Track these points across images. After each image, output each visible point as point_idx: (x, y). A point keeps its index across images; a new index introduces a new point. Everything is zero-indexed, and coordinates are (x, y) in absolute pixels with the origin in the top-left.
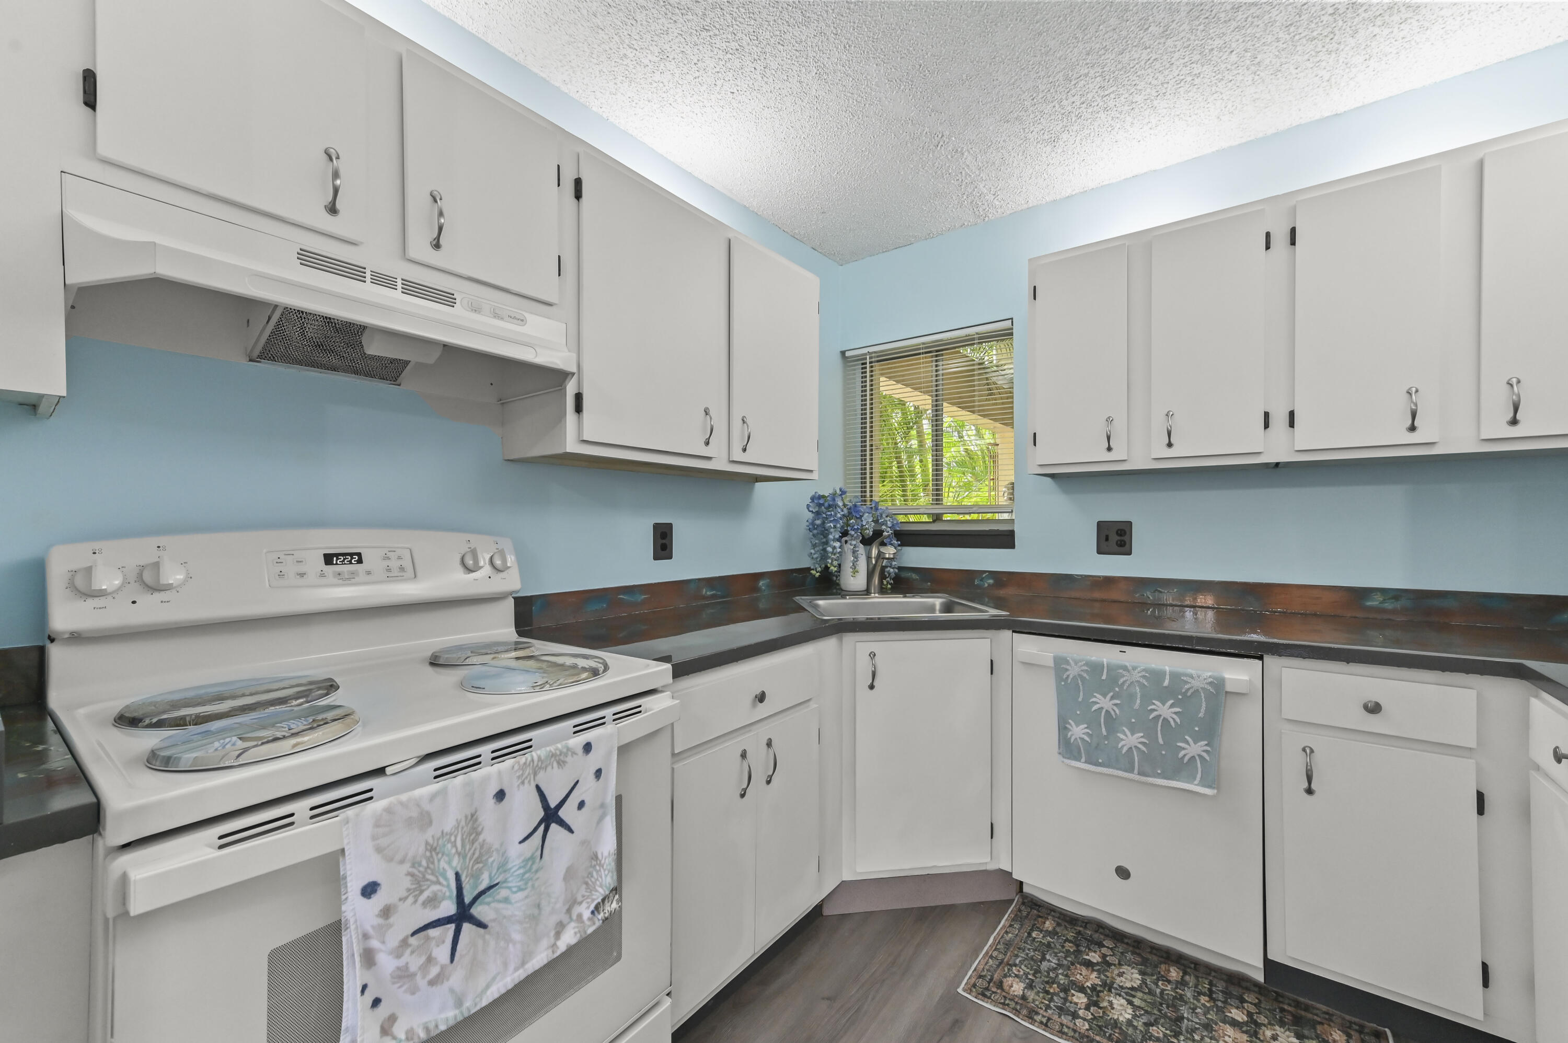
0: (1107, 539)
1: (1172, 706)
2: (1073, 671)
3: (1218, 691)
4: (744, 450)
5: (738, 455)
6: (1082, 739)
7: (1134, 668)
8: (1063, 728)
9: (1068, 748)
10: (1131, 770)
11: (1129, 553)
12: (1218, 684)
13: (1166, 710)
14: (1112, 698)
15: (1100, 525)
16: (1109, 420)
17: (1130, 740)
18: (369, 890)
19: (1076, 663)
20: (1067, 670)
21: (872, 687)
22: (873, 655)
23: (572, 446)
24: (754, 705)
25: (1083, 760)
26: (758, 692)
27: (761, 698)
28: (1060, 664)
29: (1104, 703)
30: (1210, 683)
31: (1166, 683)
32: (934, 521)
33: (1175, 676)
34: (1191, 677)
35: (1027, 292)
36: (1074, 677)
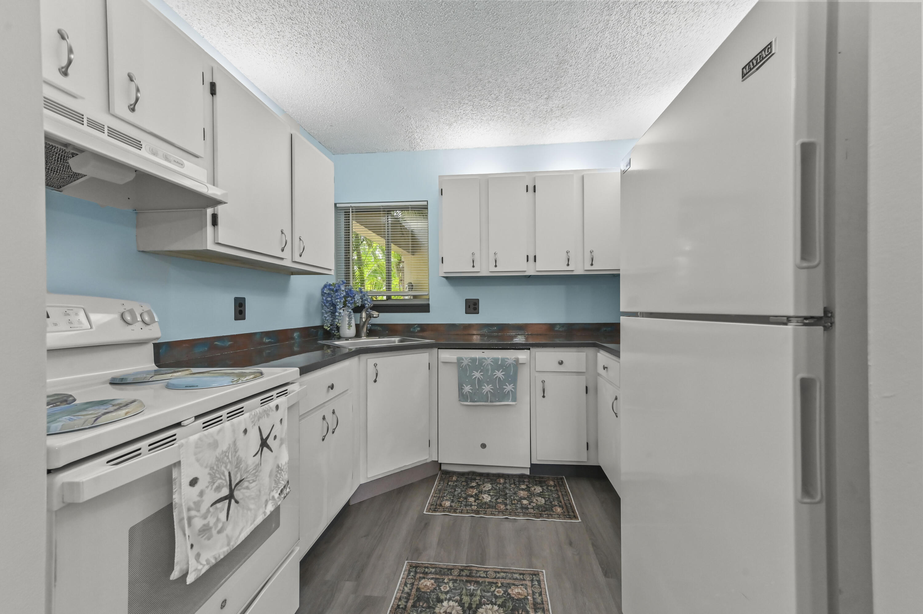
0: (469, 307)
1: (502, 372)
2: (465, 362)
3: (517, 364)
4: (301, 256)
5: (298, 259)
6: (469, 392)
7: (488, 358)
8: (460, 388)
9: (463, 397)
10: (487, 401)
11: (478, 313)
12: (517, 360)
13: (499, 374)
14: (480, 372)
15: (467, 301)
16: (473, 254)
17: (487, 388)
18: (193, 482)
19: (466, 359)
20: (462, 363)
21: (375, 381)
22: (375, 365)
23: (211, 246)
24: (328, 391)
25: (469, 401)
26: (330, 384)
27: (332, 387)
28: (460, 360)
29: (477, 374)
30: (514, 361)
31: (500, 363)
32: (387, 299)
33: (503, 360)
34: (508, 359)
35: (438, 192)
36: (466, 365)
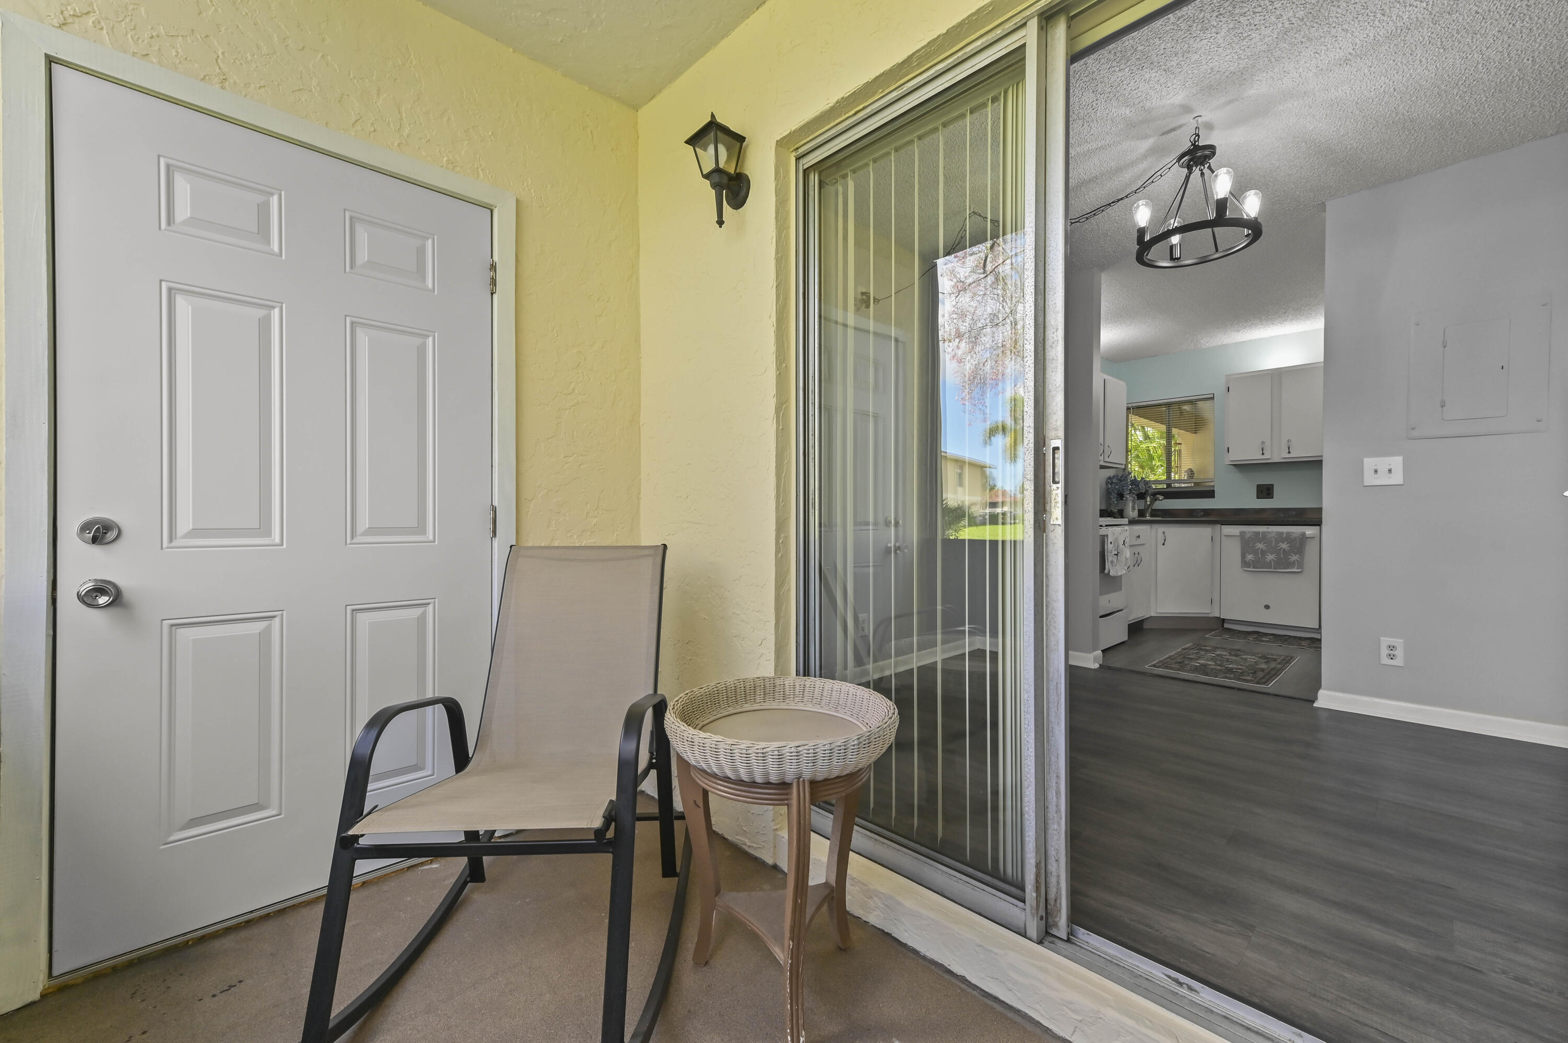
0: (1262, 492)
1: (1287, 544)
2: (1248, 536)
3: (1303, 538)
4: (1108, 457)
5: (1107, 460)
6: (1251, 559)
7: (1272, 532)
8: (1243, 556)
9: (1245, 564)
10: (1271, 568)
11: (1272, 498)
12: (1304, 534)
13: (1284, 546)
14: (1264, 544)
15: (1258, 486)
16: (1263, 443)
17: (1270, 557)
19: (1249, 532)
20: (1245, 536)
21: (1164, 544)
22: (1164, 533)
24: (1136, 539)
25: (1252, 567)
26: (1138, 535)
27: (1139, 537)
28: (1242, 534)
29: (1260, 546)
30: (1301, 535)
31: (1284, 536)
32: (1167, 488)
33: (1288, 533)
34: (1294, 533)
35: (1224, 389)
36: (1247, 538)
